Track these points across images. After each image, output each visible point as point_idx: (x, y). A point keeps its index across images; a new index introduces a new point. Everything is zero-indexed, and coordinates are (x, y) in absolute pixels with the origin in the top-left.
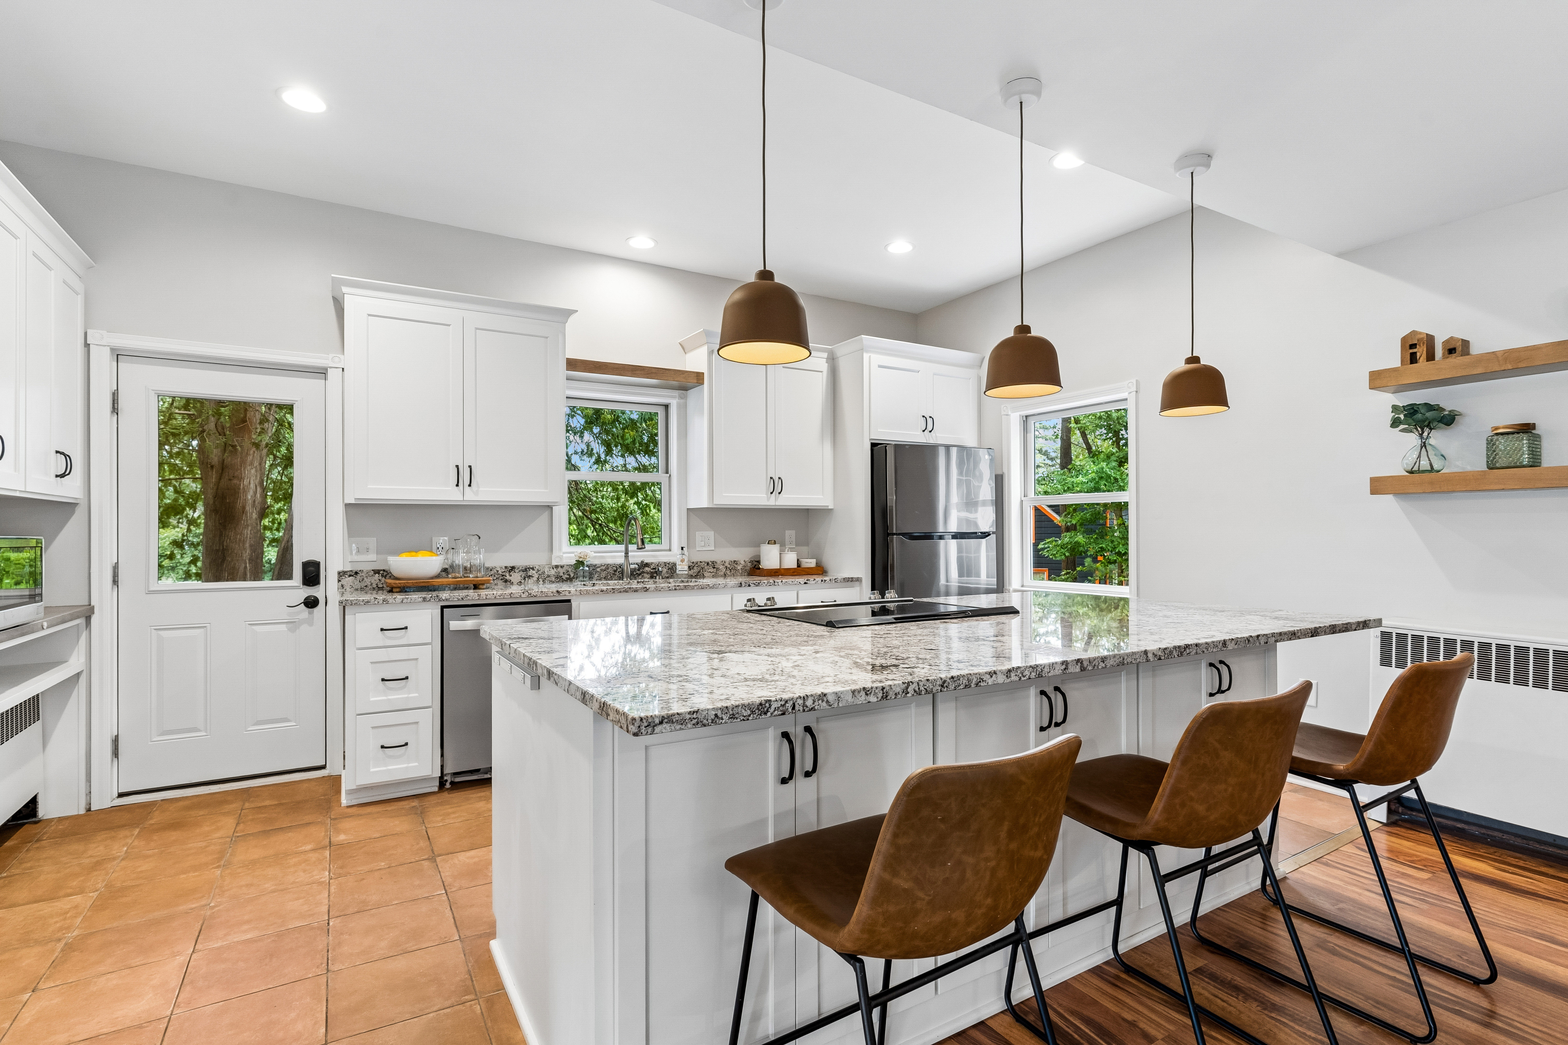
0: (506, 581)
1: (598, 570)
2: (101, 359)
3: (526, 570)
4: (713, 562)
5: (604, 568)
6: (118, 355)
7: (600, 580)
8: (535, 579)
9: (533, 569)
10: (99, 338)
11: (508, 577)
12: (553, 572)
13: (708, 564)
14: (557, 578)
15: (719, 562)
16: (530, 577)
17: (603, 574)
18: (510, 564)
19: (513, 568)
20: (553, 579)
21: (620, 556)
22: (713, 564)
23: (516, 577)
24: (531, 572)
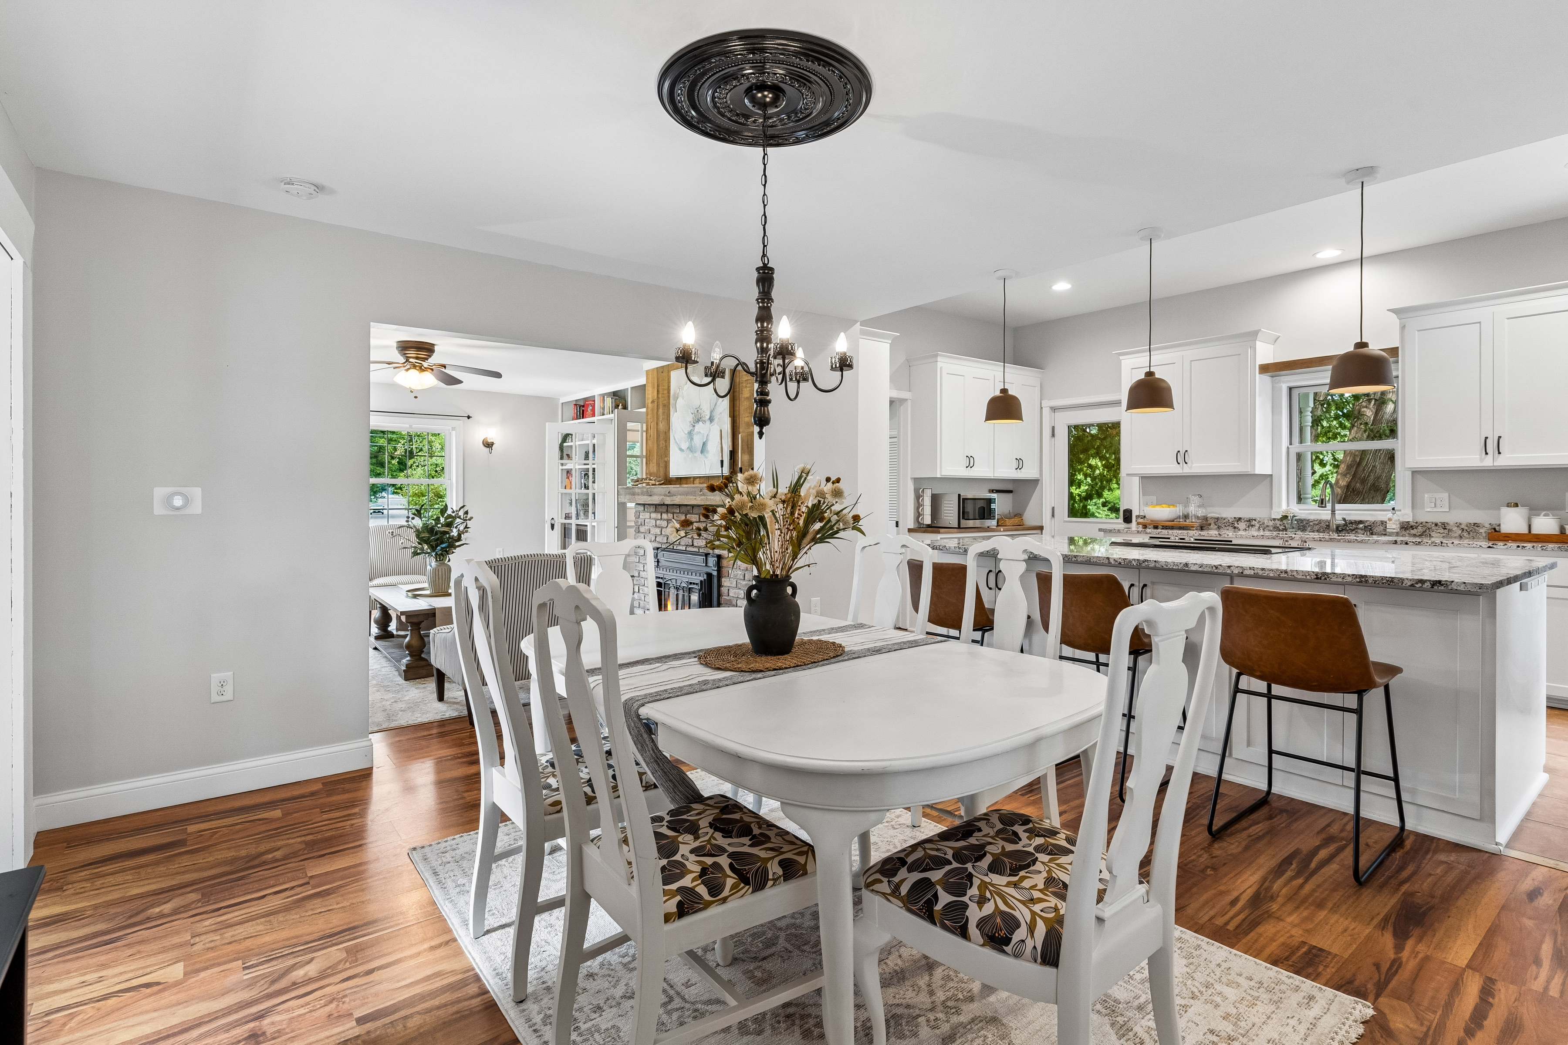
0: (1235, 528)
1: (1311, 524)
2: (1046, 411)
3: (1249, 521)
4: (1443, 524)
5: (1317, 522)
6: (1054, 409)
7: (1313, 532)
8: (1257, 528)
9: (1255, 520)
10: (1046, 404)
11: (1236, 525)
12: (1271, 523)
13: (1436, 525)
14: (1275, 528)
15: (1451, 523)
16: (1252, 526)
17: (1316, 528)
18: (1238, 516)
19: (1240, 519)
20: (1272, 529)
21: (1327, 514)
22: (1444, 526)
23: (1242, 525)
24: (1253, 523)
